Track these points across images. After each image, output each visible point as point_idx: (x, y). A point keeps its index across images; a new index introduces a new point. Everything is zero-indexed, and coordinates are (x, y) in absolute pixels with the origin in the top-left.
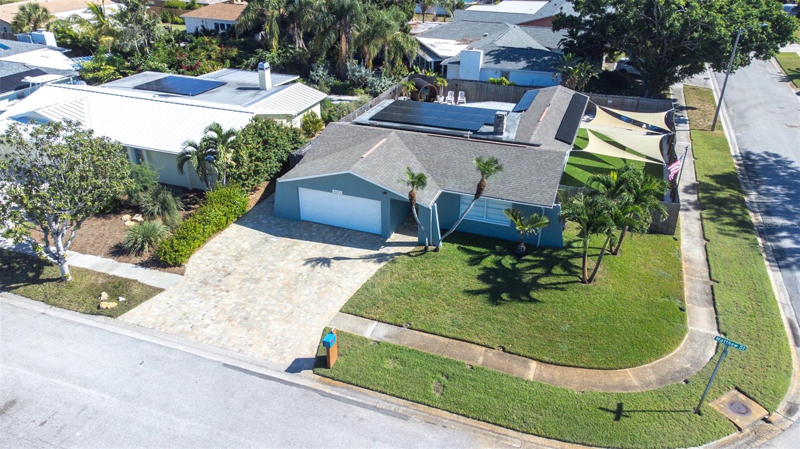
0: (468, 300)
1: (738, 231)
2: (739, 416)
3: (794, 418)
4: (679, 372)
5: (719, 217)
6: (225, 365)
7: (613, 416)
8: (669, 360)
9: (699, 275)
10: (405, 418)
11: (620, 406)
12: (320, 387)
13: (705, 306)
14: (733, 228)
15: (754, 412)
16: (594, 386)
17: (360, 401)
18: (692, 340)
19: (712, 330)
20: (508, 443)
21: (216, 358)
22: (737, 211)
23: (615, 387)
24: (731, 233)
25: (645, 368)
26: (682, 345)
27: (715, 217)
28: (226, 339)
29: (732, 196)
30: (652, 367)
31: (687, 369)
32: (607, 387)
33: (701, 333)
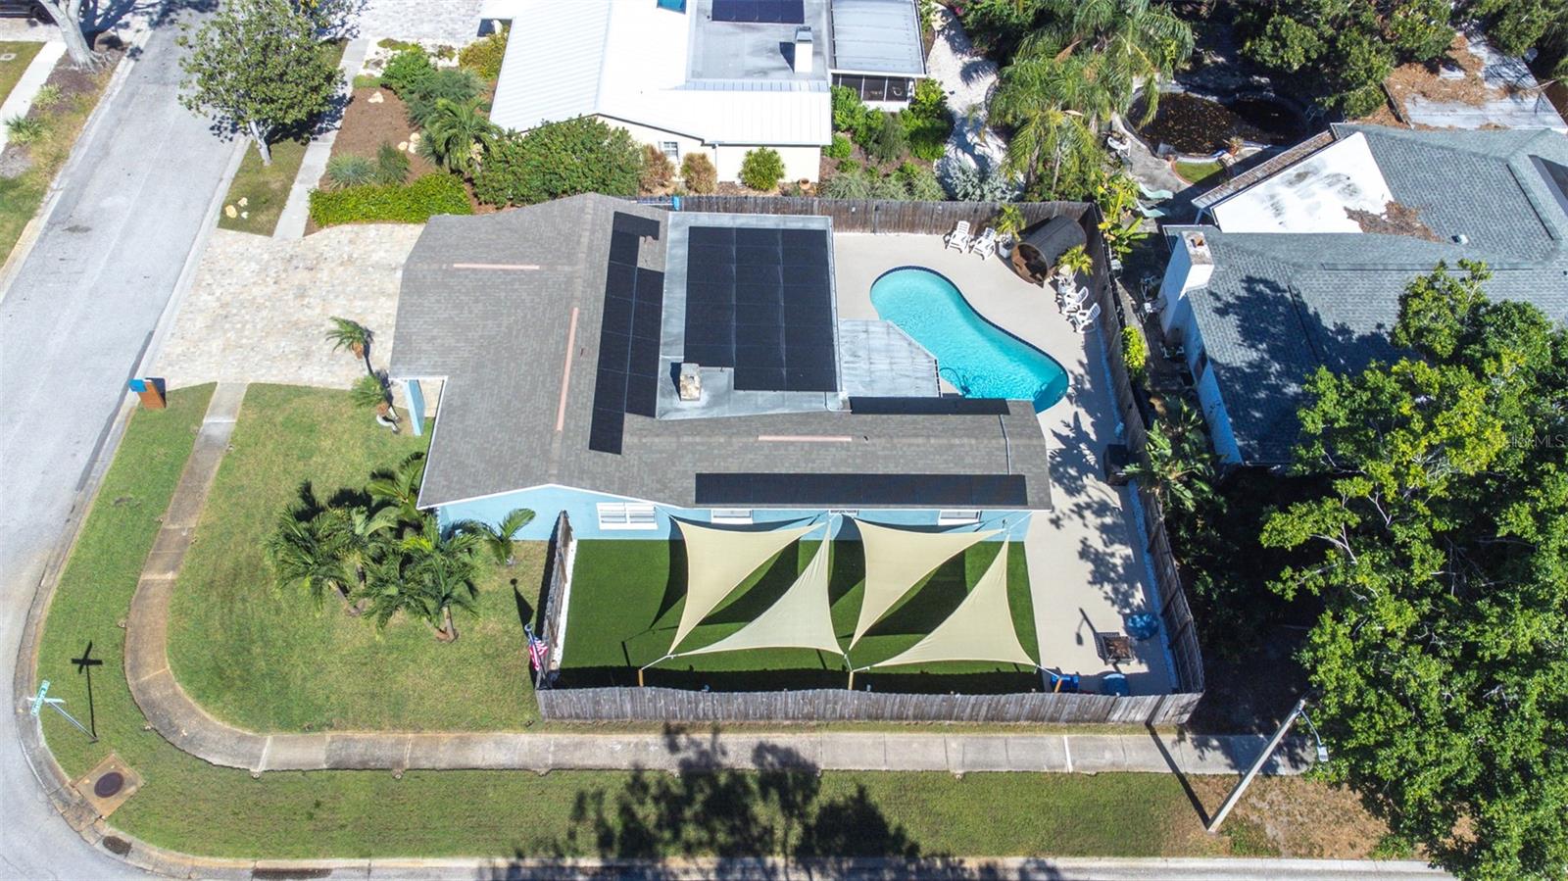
0: (295, 487)
1: (601, 823)
2: (94, 783)
3: (99, 846)
4: (170, 724)
5: (656, 800)
6: (151, 334)
7: (80, 655)
8: (194, 712)
9: (419, 754)
10: (82, 485)
11: (99, 662)
12: (123, 411)
13: (328, 758)
14: (612, 818)
15: (103, 800)
16: (136, 638)
17: (105, 447)
18: (242, 739)
19: (269, 763)
20: (46, 575)
21: (160, 324)
22: (691, 832)
23: (136, 659)
24: (592, 815)
25: (173, 686)
26: (227, 726)
27: (653, 790)
28: (190, 316)
29: (769, 831)
30: (176, 694)
31: (177, 732)
32: (135, 651)
33: (261, 750)
